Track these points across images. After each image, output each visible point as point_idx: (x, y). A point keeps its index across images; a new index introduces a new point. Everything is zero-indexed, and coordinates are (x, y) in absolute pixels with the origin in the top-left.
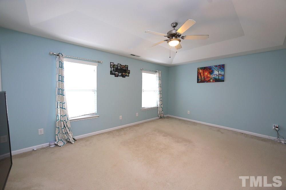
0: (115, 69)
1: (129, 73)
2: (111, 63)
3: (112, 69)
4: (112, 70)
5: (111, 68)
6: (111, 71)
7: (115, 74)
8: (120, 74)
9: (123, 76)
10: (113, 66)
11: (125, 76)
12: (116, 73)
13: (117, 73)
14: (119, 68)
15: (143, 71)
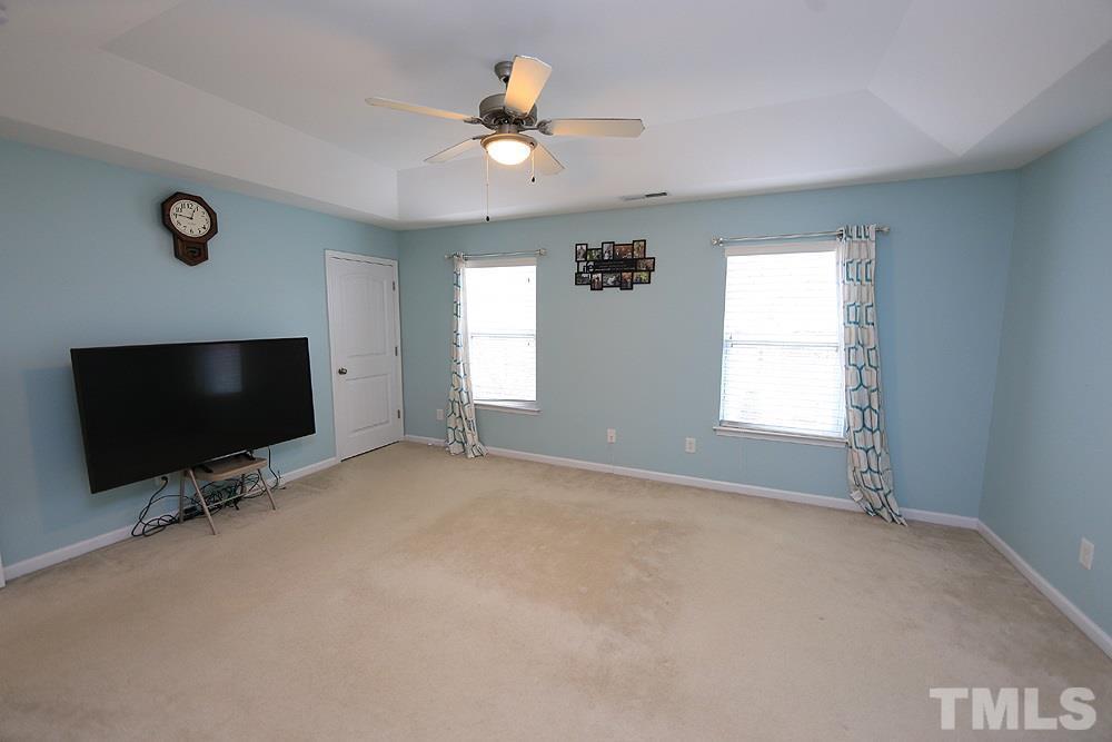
0: (592, 263)
1: (650, 270)
2: (579, 247)
3: (582, 265)
4: (581, 270)
5: (578, 262)
6: (578, 274)
7: (591, 283)
8: (611, 280)
9: (623, 285)
10: (585, 256)
11: (632, 283)
12: (595, 276)
13: (600, 275)
14: (606, 258)
15: (728, 249)
